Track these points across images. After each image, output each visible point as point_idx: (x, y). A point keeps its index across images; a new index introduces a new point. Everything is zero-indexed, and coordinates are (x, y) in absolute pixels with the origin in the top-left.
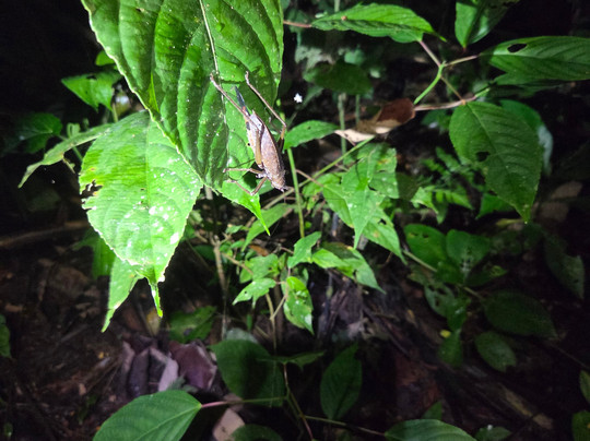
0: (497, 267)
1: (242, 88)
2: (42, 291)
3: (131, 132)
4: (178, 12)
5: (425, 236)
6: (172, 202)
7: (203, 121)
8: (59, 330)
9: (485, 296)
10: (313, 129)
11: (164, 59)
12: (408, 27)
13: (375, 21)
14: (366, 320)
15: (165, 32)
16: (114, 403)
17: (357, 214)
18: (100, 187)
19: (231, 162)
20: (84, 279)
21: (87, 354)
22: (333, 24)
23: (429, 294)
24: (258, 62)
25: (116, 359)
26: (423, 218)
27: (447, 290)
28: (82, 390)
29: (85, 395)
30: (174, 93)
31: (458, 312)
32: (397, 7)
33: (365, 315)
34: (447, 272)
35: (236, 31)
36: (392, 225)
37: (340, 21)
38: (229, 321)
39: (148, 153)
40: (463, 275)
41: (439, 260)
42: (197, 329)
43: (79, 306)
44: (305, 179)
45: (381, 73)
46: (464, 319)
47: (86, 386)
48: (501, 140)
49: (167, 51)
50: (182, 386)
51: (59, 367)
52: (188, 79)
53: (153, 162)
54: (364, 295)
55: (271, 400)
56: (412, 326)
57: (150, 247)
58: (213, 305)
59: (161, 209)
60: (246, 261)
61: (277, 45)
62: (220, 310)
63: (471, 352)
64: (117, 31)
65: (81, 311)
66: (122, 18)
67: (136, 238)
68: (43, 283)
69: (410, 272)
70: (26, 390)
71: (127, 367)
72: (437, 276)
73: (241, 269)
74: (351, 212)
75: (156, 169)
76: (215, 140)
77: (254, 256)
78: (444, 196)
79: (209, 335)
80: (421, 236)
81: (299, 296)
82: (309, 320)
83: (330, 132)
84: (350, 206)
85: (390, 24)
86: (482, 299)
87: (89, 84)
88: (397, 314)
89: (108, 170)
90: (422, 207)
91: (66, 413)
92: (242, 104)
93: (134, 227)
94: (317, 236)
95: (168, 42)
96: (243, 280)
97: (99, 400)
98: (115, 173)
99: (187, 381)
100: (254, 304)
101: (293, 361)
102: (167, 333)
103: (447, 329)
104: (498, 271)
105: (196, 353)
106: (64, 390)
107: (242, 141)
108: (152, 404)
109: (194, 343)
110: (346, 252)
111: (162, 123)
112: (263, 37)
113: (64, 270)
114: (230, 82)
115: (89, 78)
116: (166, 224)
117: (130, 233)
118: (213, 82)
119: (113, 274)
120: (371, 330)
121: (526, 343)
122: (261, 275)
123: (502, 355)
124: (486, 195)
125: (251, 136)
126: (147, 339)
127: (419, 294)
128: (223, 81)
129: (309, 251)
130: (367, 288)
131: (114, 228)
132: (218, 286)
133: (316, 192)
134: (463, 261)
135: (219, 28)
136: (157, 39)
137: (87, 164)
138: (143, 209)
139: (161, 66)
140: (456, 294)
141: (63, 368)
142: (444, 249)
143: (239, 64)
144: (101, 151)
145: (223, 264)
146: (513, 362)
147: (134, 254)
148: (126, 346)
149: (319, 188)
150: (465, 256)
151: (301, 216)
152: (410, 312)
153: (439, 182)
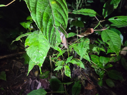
0: (111, 65)
1: (59, 27)
2: (13, 67)
3: (35, 35)
4: (48, 12)
5: (95, 57)
6: (44, 50)
7: (51, 34)
8: (16, 75)
9: (108, 71)
10: (72, 34)
11: (45, 22)
12: (93, 14)
13: (86, 12)
14: (82, 75)
15: (45, 16)
16: (27, 91)
17: (81, 53)
18: (29, 46)
19: (57, 42)
20: (22, 64)
21: (22, 80)
22: (77, 13)
23: (96, 70)
24: (63, 22)
25: (28, 82)
26: (94, 53)
27: (100, 69)
28: (21, 88)
29: (21, 89)
30: (46, 28)
31: (102, 74)
32: (90, 9)
33: (82, 74)
34: (100, 65)
35: (59, 16)
36: (88, 55)
37: (78, 12)
38: (52, 74)
39: (39, 39)
40: (103, 66)
41: (98, 63)
42: (45, 76)
43: (21, 70)
44: (70, 45)
45: (86, 22)
46: (103, 76)
47: (22, 87)
48: (112, 38)
49: (45, 20)
50: (42, 88)
51: (16, 83)
52: (49, 26)
53: (40, 42)
54: (81, 70)
55: (61, 92)
56: (92, 77)
57: (39, 59)
58: (49, 71)
59: (42, 51)
60: (57, 62)
61: (67, 18)
62: (50, 72)
63: (104, 83)
64: (36, 16)
65: (21, 71)
66: (37, 13)
67: (36, 57)
68: (13, 65)
69: (91, 65)
70: (9, 88)
71: (30, 84)
72: (98, 66)
73: (55, 63)
74: (80, 52)
75: (41, 43)
76: (54, 38)
77: (58, 61)
78: (99, 49)
79: (48, 77)
80: (94, 57)
81: (68, 70)
82: (70, 75)
83: (75, 35)
84: (80, 51)
85: (89, 13)
86: (107, 72)
87: (25, 24)
88: (88, 74)
89: (31, 43)
90: (94, 51)
91: (17, 93)
92: (59, 30)
93: (36, 55)
94: (72, 57)
95: (46, 18)
96: (56, 66)
97: (24, 90)
98: (32, 43)
99: (43, 87)
100: (58, 71)
101: (66, 84)
102: (39, 76)
103: (100, 78)
104: (111, 66)
105: (45, 81)
106: (17, 88)
107: (59, 38)
108: (36, 92)
109: (45, 79)
110: (78, 61)
111: (44, 34)
112: (64, 17)
113: (18, 62)
114: (57, 26)
115: (25, 23)
116: (42, 54)
117: (35, 56)
118: (54, 26)
119: (29, 64)
120: (83, 77)
121: (117, 82)
122: (60, 65)
123: (111, 84)
124: (108, 49)
125: (61, 37)
126: (35, 78)
127: (93, 70)
128: (56, 26)
129: (70, 60)
130: (82, 68)
131: (32, 55)
132: (50, 67)
133: (72, 47)
134: (103, 63)
135: (56, 15)
136: (43, 18)
137: (27, 41)
138: (38, 51)
139: (44, 23)
140: (102, 70)
141: (17, 83)
142: (99, 60)
143: (59, 22)
144: (29, 39)
145: (52, 62)
146: (114, 86)
147: (36, 60)
148: (30, 79)
149: (72, 46)
150: (104, 62)
151: (68, 52)
152: (91, 74)
153: (98, 46)
